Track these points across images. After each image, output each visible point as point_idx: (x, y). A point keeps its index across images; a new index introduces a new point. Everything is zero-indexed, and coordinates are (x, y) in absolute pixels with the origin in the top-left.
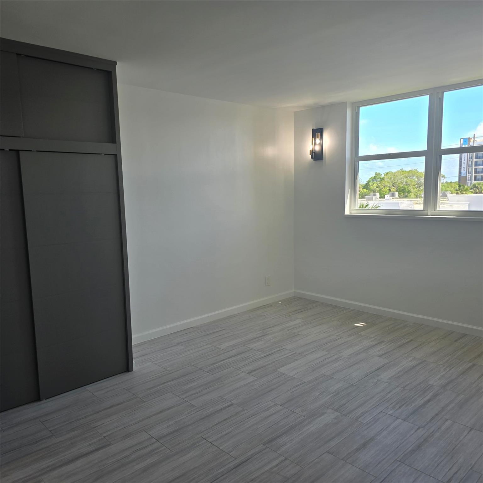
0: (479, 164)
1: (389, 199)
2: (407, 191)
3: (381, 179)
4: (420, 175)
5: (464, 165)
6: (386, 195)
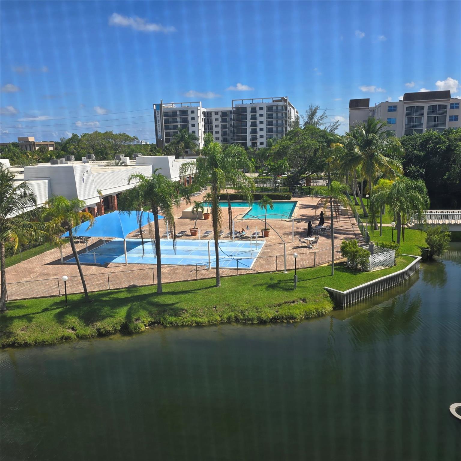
0: (171, 128)
1: (86, 161)
2: (105, 153)
3: (78, 140)
4: (115, 137)
5: (159, 129)
6: (82, 158)
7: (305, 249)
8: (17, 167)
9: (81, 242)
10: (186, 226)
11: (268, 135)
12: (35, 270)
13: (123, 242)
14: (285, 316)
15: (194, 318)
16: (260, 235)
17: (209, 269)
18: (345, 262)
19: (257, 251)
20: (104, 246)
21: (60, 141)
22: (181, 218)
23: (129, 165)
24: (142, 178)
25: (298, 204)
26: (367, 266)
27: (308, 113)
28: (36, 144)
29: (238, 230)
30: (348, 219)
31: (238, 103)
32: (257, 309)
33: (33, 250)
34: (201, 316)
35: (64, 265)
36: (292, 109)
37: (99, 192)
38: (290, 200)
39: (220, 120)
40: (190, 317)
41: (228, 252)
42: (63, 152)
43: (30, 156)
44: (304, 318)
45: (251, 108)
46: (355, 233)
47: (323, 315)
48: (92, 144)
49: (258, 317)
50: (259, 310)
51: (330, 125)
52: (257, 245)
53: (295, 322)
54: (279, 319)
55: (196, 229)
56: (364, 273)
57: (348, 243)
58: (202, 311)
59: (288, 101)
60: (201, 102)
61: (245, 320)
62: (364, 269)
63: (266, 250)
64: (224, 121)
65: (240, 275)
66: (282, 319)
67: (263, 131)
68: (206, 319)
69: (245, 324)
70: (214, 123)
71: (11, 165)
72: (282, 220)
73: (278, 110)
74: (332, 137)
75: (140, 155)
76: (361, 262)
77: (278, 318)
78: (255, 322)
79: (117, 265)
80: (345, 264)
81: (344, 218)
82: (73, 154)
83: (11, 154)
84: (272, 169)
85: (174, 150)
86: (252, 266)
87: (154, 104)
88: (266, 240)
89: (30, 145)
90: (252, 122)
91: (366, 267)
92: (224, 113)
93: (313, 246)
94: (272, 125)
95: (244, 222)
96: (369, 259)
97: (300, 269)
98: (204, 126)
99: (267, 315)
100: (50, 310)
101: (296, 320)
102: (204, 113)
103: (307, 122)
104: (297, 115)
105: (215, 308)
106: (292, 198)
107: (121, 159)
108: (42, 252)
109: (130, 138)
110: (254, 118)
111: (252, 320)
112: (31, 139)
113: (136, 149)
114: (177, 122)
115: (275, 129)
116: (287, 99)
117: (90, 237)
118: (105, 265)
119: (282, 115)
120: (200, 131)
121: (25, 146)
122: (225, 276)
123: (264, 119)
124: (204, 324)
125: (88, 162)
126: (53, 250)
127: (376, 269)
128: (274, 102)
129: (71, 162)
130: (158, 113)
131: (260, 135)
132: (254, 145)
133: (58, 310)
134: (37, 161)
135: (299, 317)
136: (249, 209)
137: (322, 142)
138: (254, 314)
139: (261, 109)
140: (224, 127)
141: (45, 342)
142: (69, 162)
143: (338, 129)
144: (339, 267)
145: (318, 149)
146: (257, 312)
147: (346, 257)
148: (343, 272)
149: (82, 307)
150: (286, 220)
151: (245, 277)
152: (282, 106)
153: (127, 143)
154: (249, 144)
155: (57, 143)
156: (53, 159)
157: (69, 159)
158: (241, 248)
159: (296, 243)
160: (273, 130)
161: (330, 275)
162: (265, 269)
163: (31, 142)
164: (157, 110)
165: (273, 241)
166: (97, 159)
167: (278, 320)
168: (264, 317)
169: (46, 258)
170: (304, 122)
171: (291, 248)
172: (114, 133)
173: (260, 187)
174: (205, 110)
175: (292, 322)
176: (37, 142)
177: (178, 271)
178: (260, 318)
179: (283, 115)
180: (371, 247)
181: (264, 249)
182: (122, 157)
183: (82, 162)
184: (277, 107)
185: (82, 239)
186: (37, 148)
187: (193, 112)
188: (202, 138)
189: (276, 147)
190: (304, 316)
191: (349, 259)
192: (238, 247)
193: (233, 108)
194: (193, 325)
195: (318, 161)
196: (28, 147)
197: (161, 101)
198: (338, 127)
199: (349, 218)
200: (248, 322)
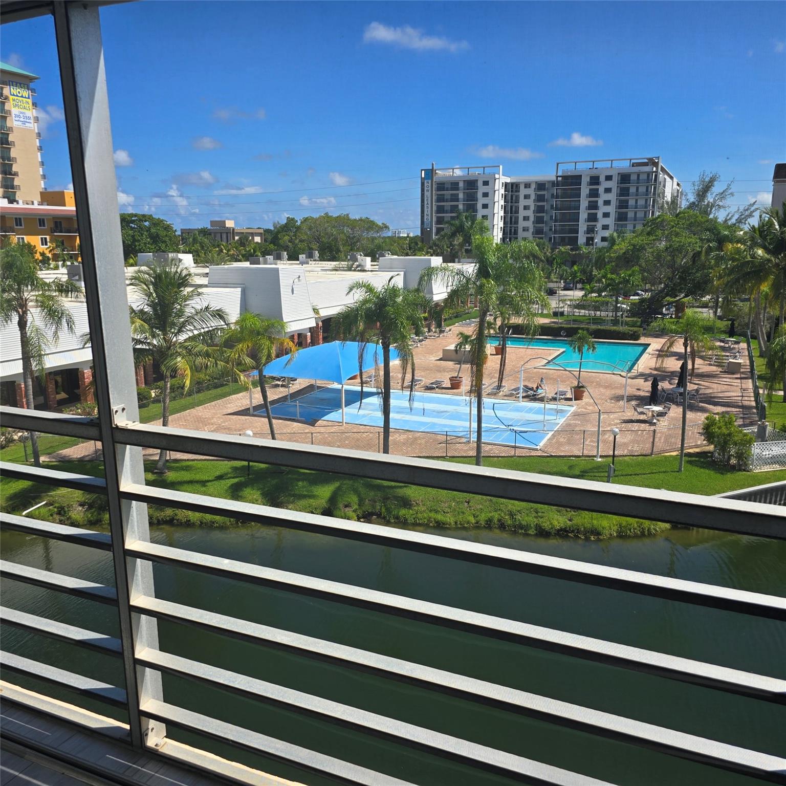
0: (447, 211)
1: (305, 261)
2: (335, 249)
3: (296, 227)
4: (353, 224)
5: (427, 211)
6: (300, 256)
7: (643, 425)
8: (203, 267)
9: (282, 386)
10: (446, 373)
11: (618, 225)
12: (212, 421)
13: (340, 390)
14: (582, 529)
15: (432, 515)
16: (568, 396)
17: (469, 442)
18: (709, 452)
19: (557, 421)
20: (316, 394)
21: (272, 228)
22: (441, 359)
23: (369, 271)
24: (369, 289)
25: (649, 350)
26: (748, 461)
27: (696, 188)
28: (235, 231)
29: (530, 385)
30: (739, 381)
31: (568, 168)
32: (537, 513)
33: (214, 392)
34: (444, 512)
35: (252, 418)
36: (668, 179)
37: (316, 311)
38: (637, 340)
39: (533, 197)
40: (427, 511)
41: (507, 419)
42: (272, 246)
43: (224, 251)
44: (615, 535)
45: (591, 177)
46: (744, 404)
47: (650, 534)
48: (317, 234)
49: (537, 524)
50: (540, 514)
51: (738, 210)
52: (558, 412)
53: (599, 540)
54: (573, 531)
55: (460, 378)
56: (741, 473)
57: (717, 419)
58: (446, 505)
59: (661, 164)
60: (501, 167)
61: (515, 527)
62: (743, 465)
63: (572, 422)
64: (540, 198)
65: (518, 456)
66: (578, 532)
67: (609, 217)
68: (452, 519)
69: (515, 533)
70: (522, 202)
71: (195, 263)
72: (614, 374)
73: (640, 182)
74: (726, 233)
75: (389, 254)
76: (737, 453)
77: (570, 529)
78: (532, 532)
79: (330, 424)
80: (709, 455)
81: (730, 378)
82: (286, 248)
83: (197, 246)
84: (608, 285)
85: (447, 247)
86: (541, 444)
87: (422, 170)
88: (578, 405)
89: (227, 233)
90: (589, 202)
91: (745, 462)
92: (541, 186)
93: (658, 420)
94: (627, 207)
95: (546, 373)
96: (753, 449)
97: (626, 456)
98: (505, 207)
99: (551, 524)
100: (226, 479)
101: (601, 537)
102: (506, 185)
103: (694, 203)
104: (678, 190)
105: (468, 502)
106: (641, 338)
107: (356, 260)
108: (225, 397)
109: (377, 225)
110: (594, 194)
111: (526, 528)
112: (230, 224)
113: (384, 244)
114: (457, 200)
115: (631, 215)
116: (658, 162)
117: (296, 380)
118: (312, 424)
119: (647, 190)
120: (496, 215)
121: (220, 234)
122: (492, 457)
123: (612, 197)
124: (448, 526)
125: (308, 263)
126: (241, 394)
127: (766, 469)
128: (633, 166)
129: (282, 262)
130: (427, 184)
131: (603, 225)
132: (590, 241)
133: (236, 480)
134: (234, 258)
135: (607, 532)
136: (559, 353)
137: (709, 241)
138: (531, 518)
139: (609, 178)
140: (540, 209)
141: (213, 523)
142: (279, 262)
143: (753, 216)
144: (697, 459)
145: (699, 253)
146: (536, 517)
147: (712, 443)
148: (702, 467)
149: (269, 479)
150: (620, 375)
151: (526, 460)
152: (649, 174)
153: (372, 234)
154: (582, 239)
155: (267, 231)
156: (257, 256)
157: (278, 257)
158: (530, 414)
159: (629, 414)
160: (628, 216)
161: (676, 470)
162: (563, 451)
163: (229, 229)
164: (427, 179)
165: (588, 408)
166: (322, 259)
167: (570, 533)
168: (546, 525)
169: (229, 406)
170: (688, 204)
171: (619, 421)
172: (352, 217)
173: (589, 316)
174: (508, 180)
175: (593, 539)
176: (238, 229)
177: (419, 442)
178: (540, 527)
179: (649, 190)
180: (763, 429)
181: (570, 420)
182: (359, 257)
183: (298, 262)
184: (638, 176)
185: (283, 381)
186: (237, 238)
187: (486, 183)
188: (499, 228)
189: (621, 247)
190: (617, 532)
191: (715, 447)
192: (527, 412)
193: (557, 177)
194: (431, 524)
195: (698, 275)
196: (224, 236)
197: (433, 164)
198: (754, 214)
199: (741, 378)
200: (520, 531)
